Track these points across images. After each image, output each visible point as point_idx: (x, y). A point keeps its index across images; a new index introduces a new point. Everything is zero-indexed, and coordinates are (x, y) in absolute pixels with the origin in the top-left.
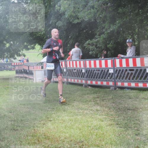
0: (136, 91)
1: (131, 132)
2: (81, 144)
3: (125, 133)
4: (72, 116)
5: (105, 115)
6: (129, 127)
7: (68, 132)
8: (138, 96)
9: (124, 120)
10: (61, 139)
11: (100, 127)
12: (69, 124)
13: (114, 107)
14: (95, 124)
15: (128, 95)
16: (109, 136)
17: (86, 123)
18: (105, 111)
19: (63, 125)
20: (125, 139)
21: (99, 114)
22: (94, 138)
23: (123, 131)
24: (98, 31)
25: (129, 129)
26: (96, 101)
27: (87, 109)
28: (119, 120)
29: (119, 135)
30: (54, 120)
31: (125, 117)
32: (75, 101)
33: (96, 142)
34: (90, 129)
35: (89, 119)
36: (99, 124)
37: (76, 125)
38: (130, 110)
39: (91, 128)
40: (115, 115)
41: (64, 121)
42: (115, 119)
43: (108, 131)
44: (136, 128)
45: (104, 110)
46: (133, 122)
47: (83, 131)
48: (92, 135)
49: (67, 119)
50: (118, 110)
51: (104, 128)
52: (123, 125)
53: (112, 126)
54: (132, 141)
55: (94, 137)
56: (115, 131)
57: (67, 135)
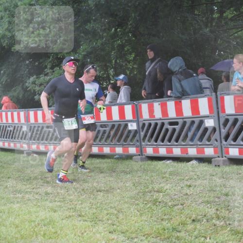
0: (112, 160)
1: (102, 228)
3: (91, 230)
4: (4, 205)
5: (60, 201)
6: (100, 220)
8: (115, 168)
9: (91, 208)
11: (50, 221)
13: (74, 188)
14: (43, 217)
15: (97, 168)
16: (66, 235)
17: (28, 216)
18: (60, 194)
20: (92, 239)
21: (49, 200)
22: (40, 240)
23: (89, 226)
24: (50, 62)
25: (98, 222)
26: (45, 178)
27: (30, 192)
28: (82, 209)
29: (82, 233)
31: (93, 203)
32: (10, 179)
34: (33, 225)
35: (33, 208)
36: (50, 216)
37: (10, 219)
38: (101, 192)
39: (36, 223)
40: (75, 201)
42: (76, 208)
43: (64, 228)
44: (110, 222)
45: (58, 193)
46: (105, 212)
47: (22, 230)
48: (36, 235)
50: (82, 192)
51: (57, 222)
52: (90, 216)
53: (71, 219)
56: (75, 227)
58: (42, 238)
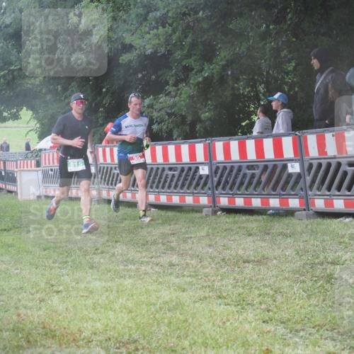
0: (265, 217)
1: (252, 315)
2: (132, 347)
3: (237, 318)
4: (111, 280)
5: (190, 276)
6: (249, 304)
7: (100, 320)
8: (268, 228)
9: (236, 286)
10: (82, 337)
11: (177, 304)
12: (104, 298)
13: (210, 257)
14: (167, 299)
15: (244, 228)
16: (200, 325)
17: (145, 297)
18: (191, 266)
19: (89, 302)
20: (238, 332)
21: (174, 274)
22: (163, 331)
23: (233, 312)
25: (246, 307)
26: (168, 242)
27: (147, 262)
28: (223, 288)
29: (224, 322)
30: (67, 290)
31: (238, 280)
32: (119, 244)
33: (169, 341)
34: (153, 309)
35: (151, 285)
36: (177, 298)
37: (120, 300)
38: (249, 262)
39: (158, 307)
40: (213, 276)
41: (91, 292)
42: (213, 285)
43: (197, 315)
44: (263, 306)
45: (187, 264)
46: (257, 292)
47: (137, 316)
48: (158, 324)
49: (99, 288)
50: (223, 264)
51: (188, 306)
52: (234, 298)
53: (206, 302)
54: (255, 336)
55: (164, 329)
56: (213, 314)
57: (99, 325)
58: (167, 328)
